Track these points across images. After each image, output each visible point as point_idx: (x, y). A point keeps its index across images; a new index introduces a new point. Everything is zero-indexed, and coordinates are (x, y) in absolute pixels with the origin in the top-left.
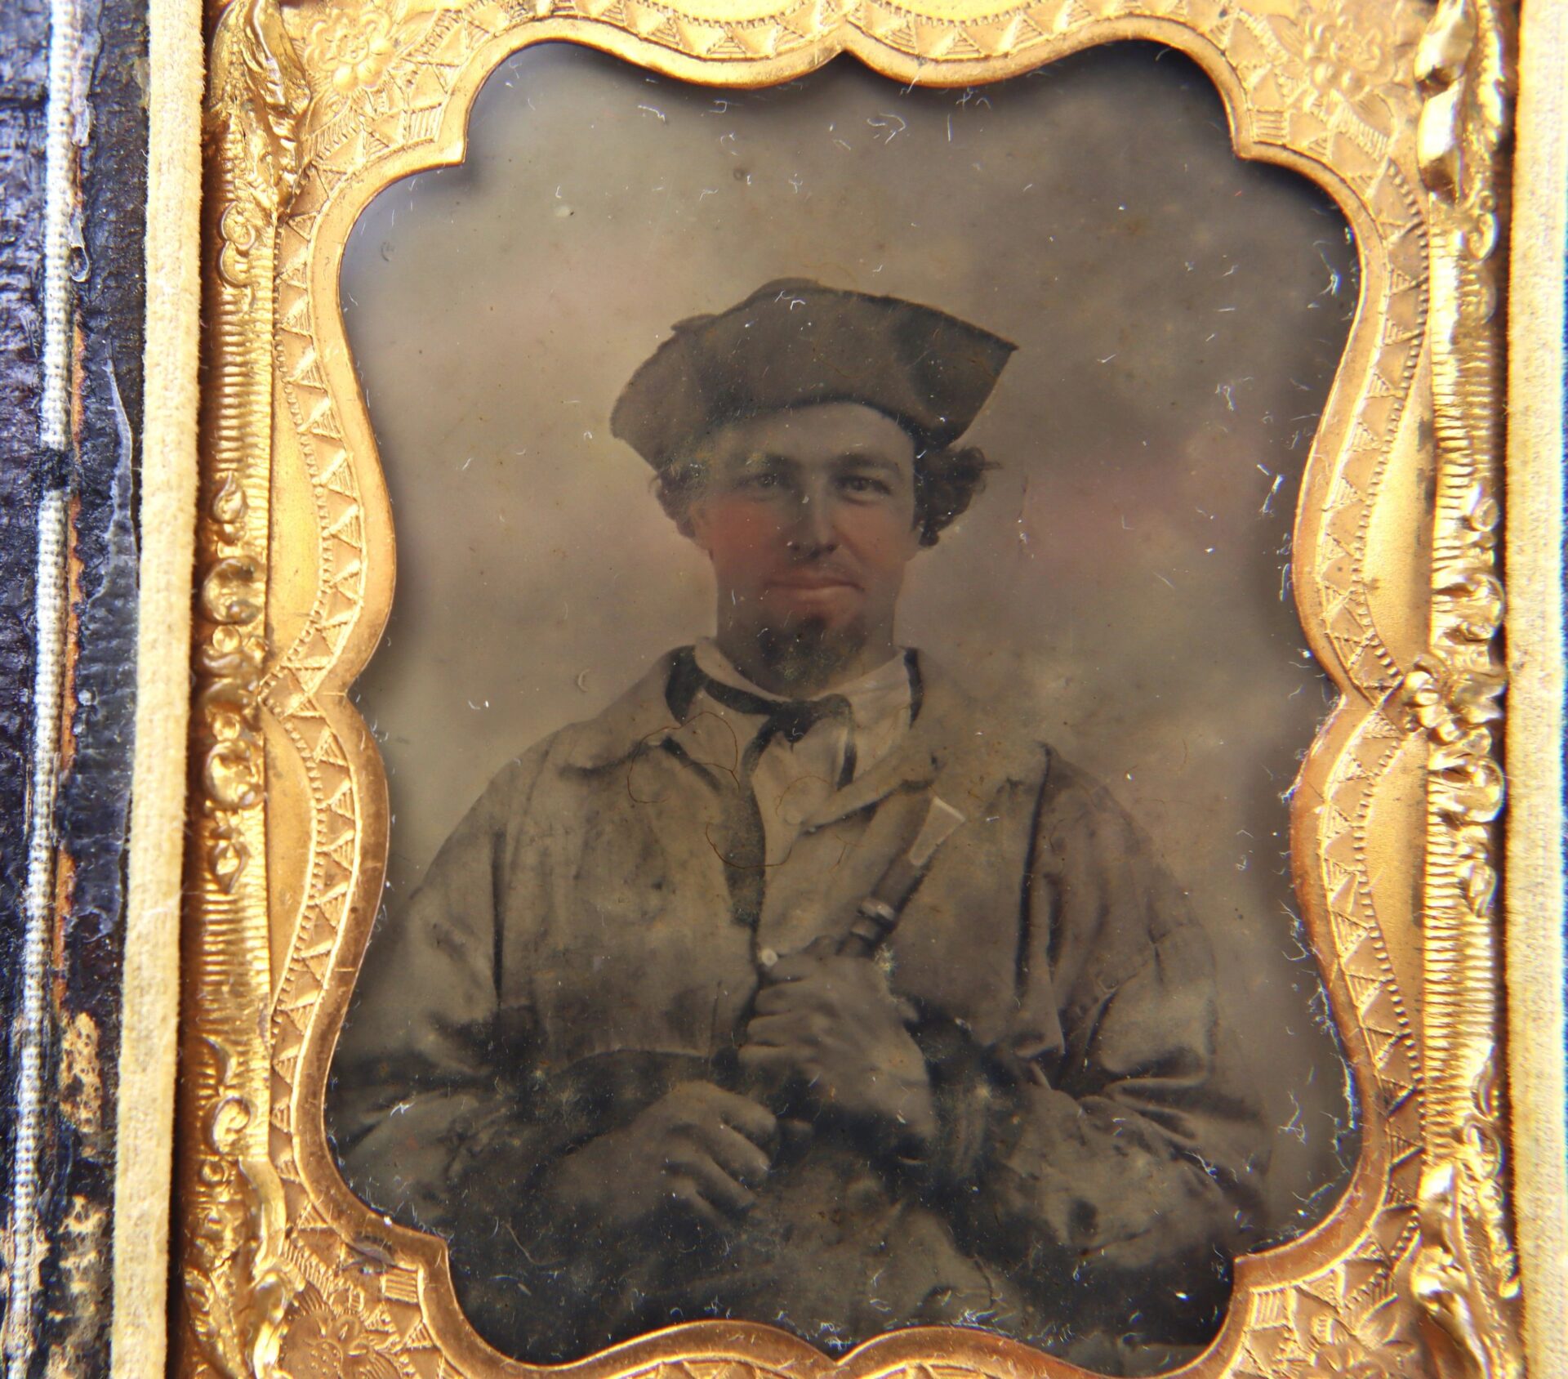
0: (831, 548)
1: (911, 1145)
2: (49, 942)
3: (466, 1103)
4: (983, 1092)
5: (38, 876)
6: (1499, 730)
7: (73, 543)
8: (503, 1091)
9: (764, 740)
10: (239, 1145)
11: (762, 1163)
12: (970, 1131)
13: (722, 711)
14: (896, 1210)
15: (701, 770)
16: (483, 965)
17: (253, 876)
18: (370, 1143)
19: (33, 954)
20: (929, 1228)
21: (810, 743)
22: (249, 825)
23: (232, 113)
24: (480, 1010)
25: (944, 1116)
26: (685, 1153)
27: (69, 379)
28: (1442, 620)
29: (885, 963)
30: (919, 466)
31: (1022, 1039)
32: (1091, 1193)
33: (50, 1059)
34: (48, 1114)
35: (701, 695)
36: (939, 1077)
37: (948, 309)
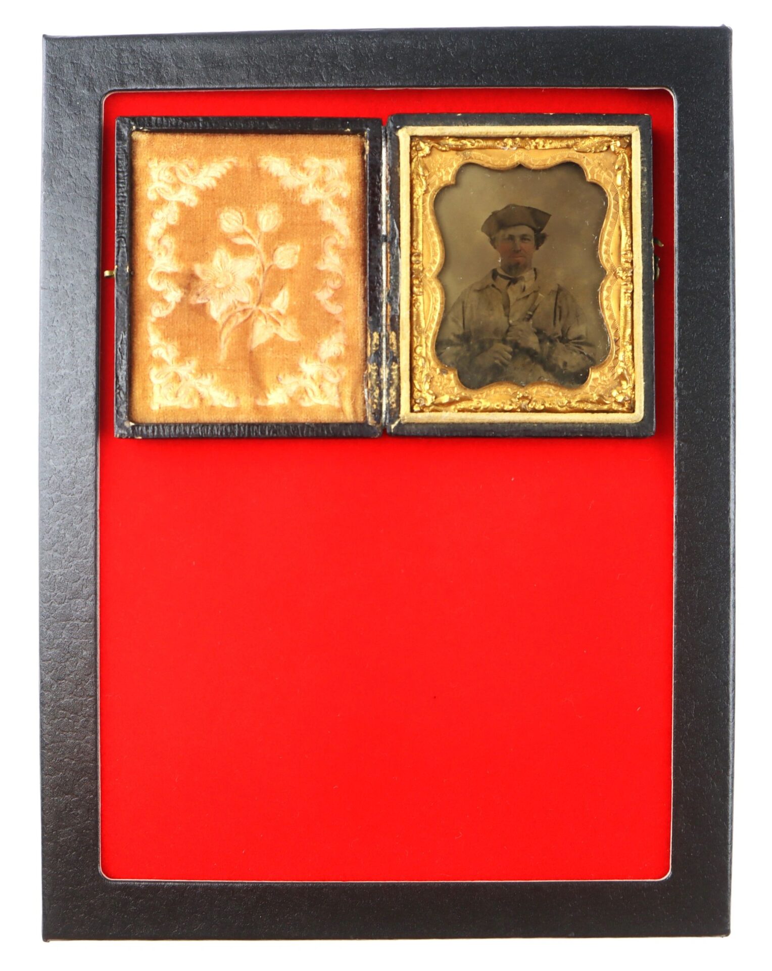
0: (520, 250)
1: (536, 353)
2: (387, 320)
3: (459, 348)
4: (548, 344)
5: (384, 309)
6: (632, 277)
7: (388, 250)
8: (465, 346)
9: (509, 284)
10: (421, 353)
11: (510, 357)
12: (546, 350)
13: (502, 279)
14: (533, 364)
15: (498, 289)
16: (461, 324)
17: (421, 308)
18: (442, 355)
19: (384, 322)
20: (539, 367)
21: (517, 285)
22: (420, 298)
23: (415, 176)
24: (461, 332)
25: (541, 348)
26: (497, 355)
27: (387, 223)
28: (623, 260)
29: (531, 322)
30: (535, 235)
31: (555, 334)
32: (567, 360)
33: (388, 340)
34: (387, 349)
35: (498, 277)
36: (540, 341)
37: (540, 208)
